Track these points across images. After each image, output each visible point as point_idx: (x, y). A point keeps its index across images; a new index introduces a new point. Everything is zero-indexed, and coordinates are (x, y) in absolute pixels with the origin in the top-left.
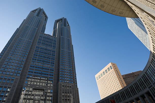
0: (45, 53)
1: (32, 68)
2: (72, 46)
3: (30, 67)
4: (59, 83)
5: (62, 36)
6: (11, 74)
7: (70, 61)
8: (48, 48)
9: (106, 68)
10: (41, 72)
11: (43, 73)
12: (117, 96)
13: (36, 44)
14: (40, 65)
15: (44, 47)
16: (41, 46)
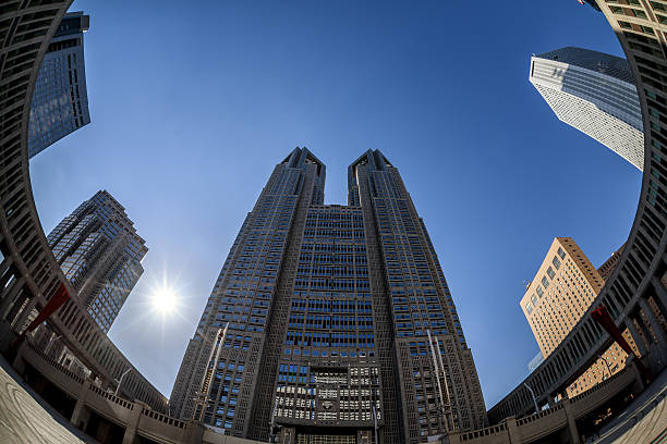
0: (334, 260)
1: (295, 325)
2: (421, 220)
3: (288, 325)
4: (397, 341)
5: (376, 196)
9: (547, 262)
10: (326, 336)
11: (334, 336)
12: (589, 325)
13: (302, 240)
14: (322, 296)
15: (327, 242)
16: (316, 241)
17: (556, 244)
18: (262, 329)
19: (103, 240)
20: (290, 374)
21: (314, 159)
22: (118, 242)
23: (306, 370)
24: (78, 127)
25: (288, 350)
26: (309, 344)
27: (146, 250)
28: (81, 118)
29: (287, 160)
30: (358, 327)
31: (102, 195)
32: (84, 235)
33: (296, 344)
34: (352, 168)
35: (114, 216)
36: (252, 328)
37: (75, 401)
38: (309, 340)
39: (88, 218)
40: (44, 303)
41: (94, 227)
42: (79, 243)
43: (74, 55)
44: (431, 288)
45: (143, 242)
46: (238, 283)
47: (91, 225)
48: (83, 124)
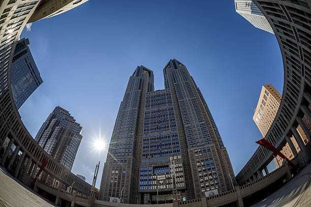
0: (159, 117)
1: (146, 149)
2: (198, 89)
3: (143, 150)
4: (189, 150)
6: (123, 154)
7: (205, 131)
8: (162, 108)
9: (261, 98)
10: (159, 152)
11: (162, 151)
13: (144, 110)
14: (156, 134)
15: (156, 109)
16: (151, 109)
17: (264, 89)
18: (131, 154)
19: (62, 129)
20: (145, 171)
21: (146, 70)
22: (69, 128)
23: (152, 168)
24: (38, 86)
25: (144, 161)
26: (152, 157)
27: (81, 128)
28: (39, 82)
29: (134, 73)
30: (172, 146)
31: (58, 109)
32: (53, 129)
33: (147, 157)
34: (165, 70)
35: (64, 117)
36: (127, 154)
37: (56, 197)
38: (152, 155)
39: (54, 120)
40: (41, 164)
41: (56, 124)
42: (52, 132)
43: (27, 57)
44: (203, 122)
45: (79, 125)
46: (119, 135)
47: (56, 123)
48: (40, 84)
